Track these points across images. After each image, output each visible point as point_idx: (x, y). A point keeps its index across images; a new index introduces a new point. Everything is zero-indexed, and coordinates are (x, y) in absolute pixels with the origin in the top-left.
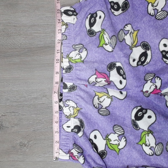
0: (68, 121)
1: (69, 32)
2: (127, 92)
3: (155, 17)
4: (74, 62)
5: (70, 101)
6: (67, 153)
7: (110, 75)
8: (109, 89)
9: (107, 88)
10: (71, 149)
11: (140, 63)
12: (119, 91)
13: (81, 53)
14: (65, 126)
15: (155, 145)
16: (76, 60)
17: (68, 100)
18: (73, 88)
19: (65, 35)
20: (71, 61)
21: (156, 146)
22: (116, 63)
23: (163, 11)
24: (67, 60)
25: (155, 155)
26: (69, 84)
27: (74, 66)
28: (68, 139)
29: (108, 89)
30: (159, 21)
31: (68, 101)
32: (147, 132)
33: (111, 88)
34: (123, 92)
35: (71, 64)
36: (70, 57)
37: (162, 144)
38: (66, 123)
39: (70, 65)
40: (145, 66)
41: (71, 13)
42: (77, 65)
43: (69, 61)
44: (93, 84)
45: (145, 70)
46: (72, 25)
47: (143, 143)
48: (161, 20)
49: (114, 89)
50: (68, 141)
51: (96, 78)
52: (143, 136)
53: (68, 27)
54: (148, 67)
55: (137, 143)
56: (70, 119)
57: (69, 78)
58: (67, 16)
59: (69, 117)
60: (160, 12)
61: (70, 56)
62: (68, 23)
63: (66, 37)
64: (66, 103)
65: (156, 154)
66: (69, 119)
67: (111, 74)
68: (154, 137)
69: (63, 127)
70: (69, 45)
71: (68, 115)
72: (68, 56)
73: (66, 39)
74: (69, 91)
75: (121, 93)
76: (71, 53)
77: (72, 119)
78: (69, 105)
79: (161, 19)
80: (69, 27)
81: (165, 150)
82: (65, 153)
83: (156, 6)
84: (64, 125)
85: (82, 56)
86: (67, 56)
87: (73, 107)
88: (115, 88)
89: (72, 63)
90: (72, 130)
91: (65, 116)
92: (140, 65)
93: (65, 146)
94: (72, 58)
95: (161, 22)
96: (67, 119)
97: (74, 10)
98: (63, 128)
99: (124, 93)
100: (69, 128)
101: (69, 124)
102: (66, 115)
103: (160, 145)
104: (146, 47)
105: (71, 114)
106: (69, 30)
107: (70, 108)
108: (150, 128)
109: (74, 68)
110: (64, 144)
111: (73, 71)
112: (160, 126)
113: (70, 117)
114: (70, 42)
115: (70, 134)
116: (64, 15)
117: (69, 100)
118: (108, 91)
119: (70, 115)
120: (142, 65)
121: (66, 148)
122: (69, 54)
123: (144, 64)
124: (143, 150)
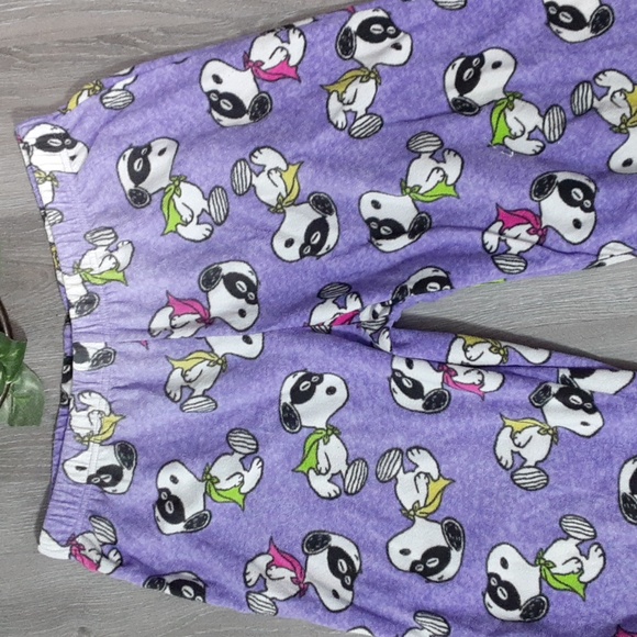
0: (82, 451)
1: (65, 199)
2: (263, 333)
3: (349, 133)
4: (100, 282)
5: (93, 394)
6: (64, 543)
7: (209, 303)
8: (212, 340)
9: (205, 338)
10: (77, 534)
11: (308, 250)
12: (240, 337)
13: (115, 254)
14: (70, 467)
15: (347, 463)
16: (103, 276)
17: (86, 391)
18: (105, 358)
19: (54, 209)
20: (89, 281)
21: (348, 468)
22: (221, 266)
23: (371, 114)
24: (77, 279)
25: (343, 496)
26: (93, 347)
27: (101, 292)
28: (74, 503)
29: (209, 339)
30: (360, 141)
31: (86, 395)
32: (324, 433)
33: (218, 334)
34: (252, 337)
35: (90, 288)
36: (83, 270)
37: (364, 460)
38: (75, 456)
39: (89, 293)
40: (323, 258)
41: (56, 142)
42: (108, 291)
43: (83, 282)
44: (162, 336)
45: (324, 268)
46: (71, 177)
47: (311, 468)
48: (366, 140)
49: (224, 334)
50: (74, 510)
51: (171, 317)
52: (311, 446)
53: (57, 186)
54: (330, 259)
55: (293, 470)
56: (88, 446)
57: (92, 329)
58: (47, 153)
59: (86, 439)
60: (361, 117)
61: (82, 267)
62: (56, 174)
63: (61, 214)
64: (82, 399)
65: (346, 492)
66: (85, 447)
67: (211, 301)
68: (344, 444)
69: (66, 467)
70: (74, 234)
71: (83, 433)
72: (77, 268)
73: (61, 221)
74: (92, 366)
75: (248, 340)
76: (83, 256)
77: (94, 447)
78: (88, 406)
79: (366, 137)
80: (61, 184)
81: (372, 478)
82: (58, 542)
83: (352, 103)
84: (67, 463)
85: (120, 261)
86: (73, 268)
87: (99, 412)
88: (229, 330)
89: (94, 284)
90: (90, 479)
91: (75, 437)
92: (308, 255)
93: (62, 523)
94: (92, 270)
95: (365, 144)
96: (78, 446)
97: (63, 131)
98: (64, 471)
99: (257, 339)
100: (82, 472)
101: (83, 459)
102: (78, 435)
103: (361, 465)
104: (323, 205)
105: (92, 431)
106: (63, 194)
107: (91, 416)
108: (332, 422)
109: (103, 299)
110: (61, 516)
111: (101, 309)
112: (360, 414)
113: (89, 441)
114: (75, 226)
115: (81, 489)
116: (37, 152)
117: (90, 391)
118: (210, 346)
119: (91, 435)
120: (314, 255)
121: (64, 527)
122: (81, 261)
123: (320, 253)
124: (311, 487)
